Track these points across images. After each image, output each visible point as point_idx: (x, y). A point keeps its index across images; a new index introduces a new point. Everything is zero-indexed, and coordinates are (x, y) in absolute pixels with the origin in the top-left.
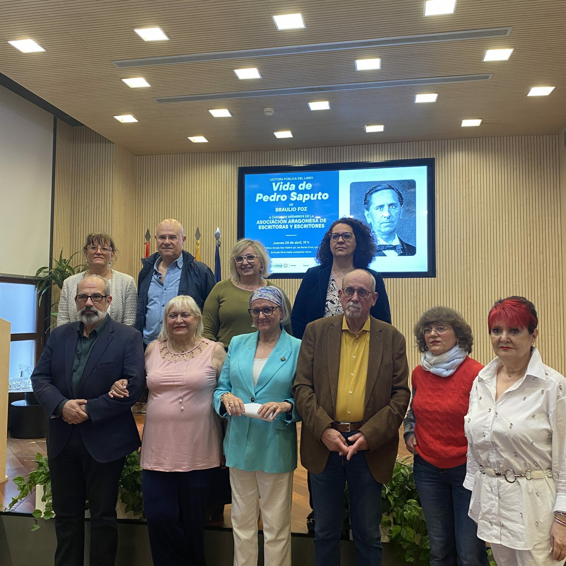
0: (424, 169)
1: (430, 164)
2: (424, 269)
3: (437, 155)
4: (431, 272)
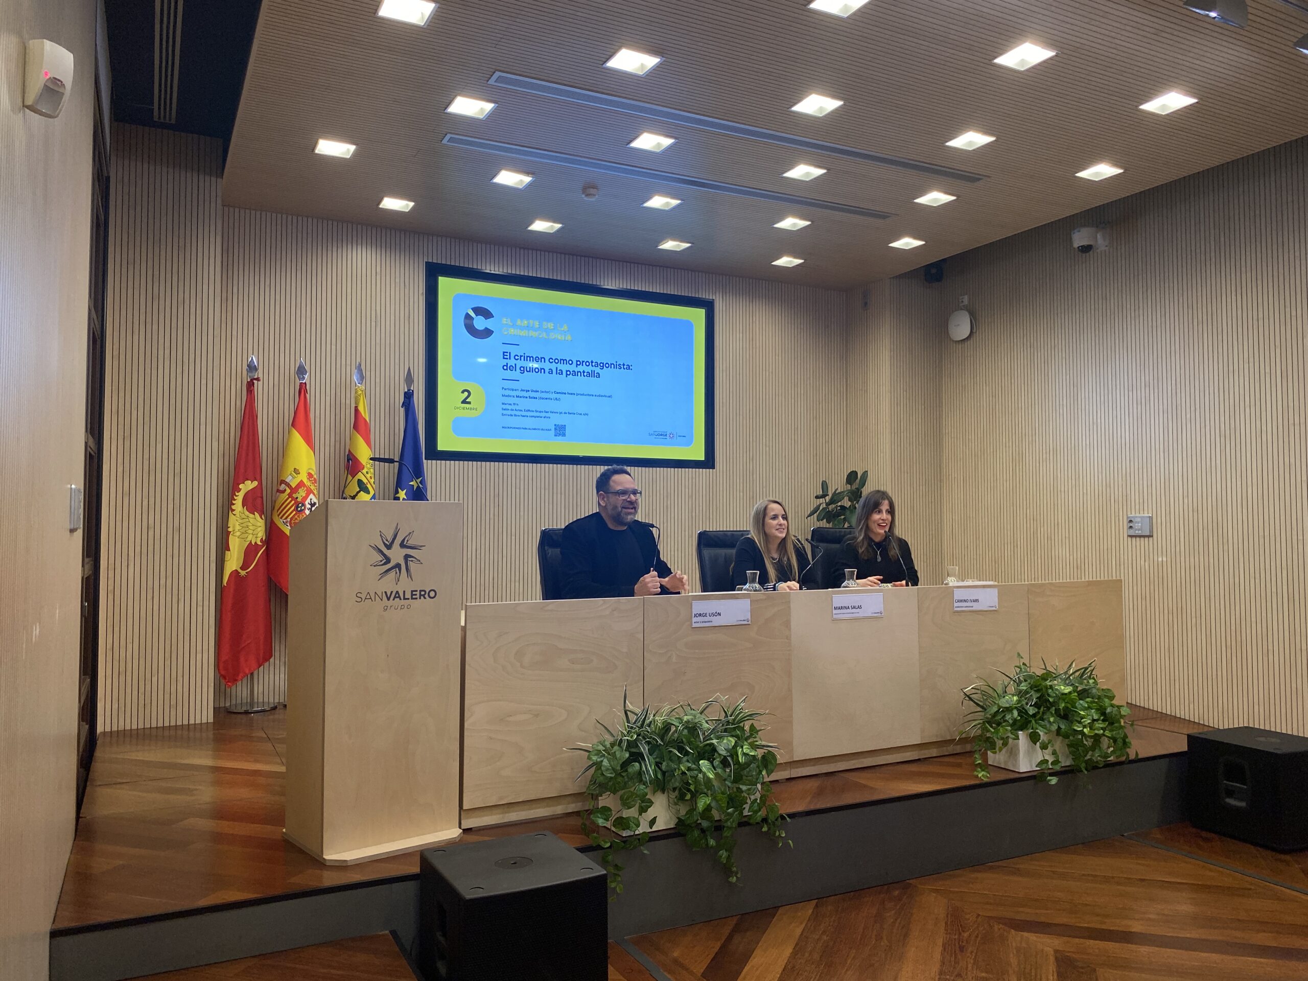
0: (701, 313)
1: (709, 307)
2: (701, 457)
3: (717, 295)
4: (709, 462)
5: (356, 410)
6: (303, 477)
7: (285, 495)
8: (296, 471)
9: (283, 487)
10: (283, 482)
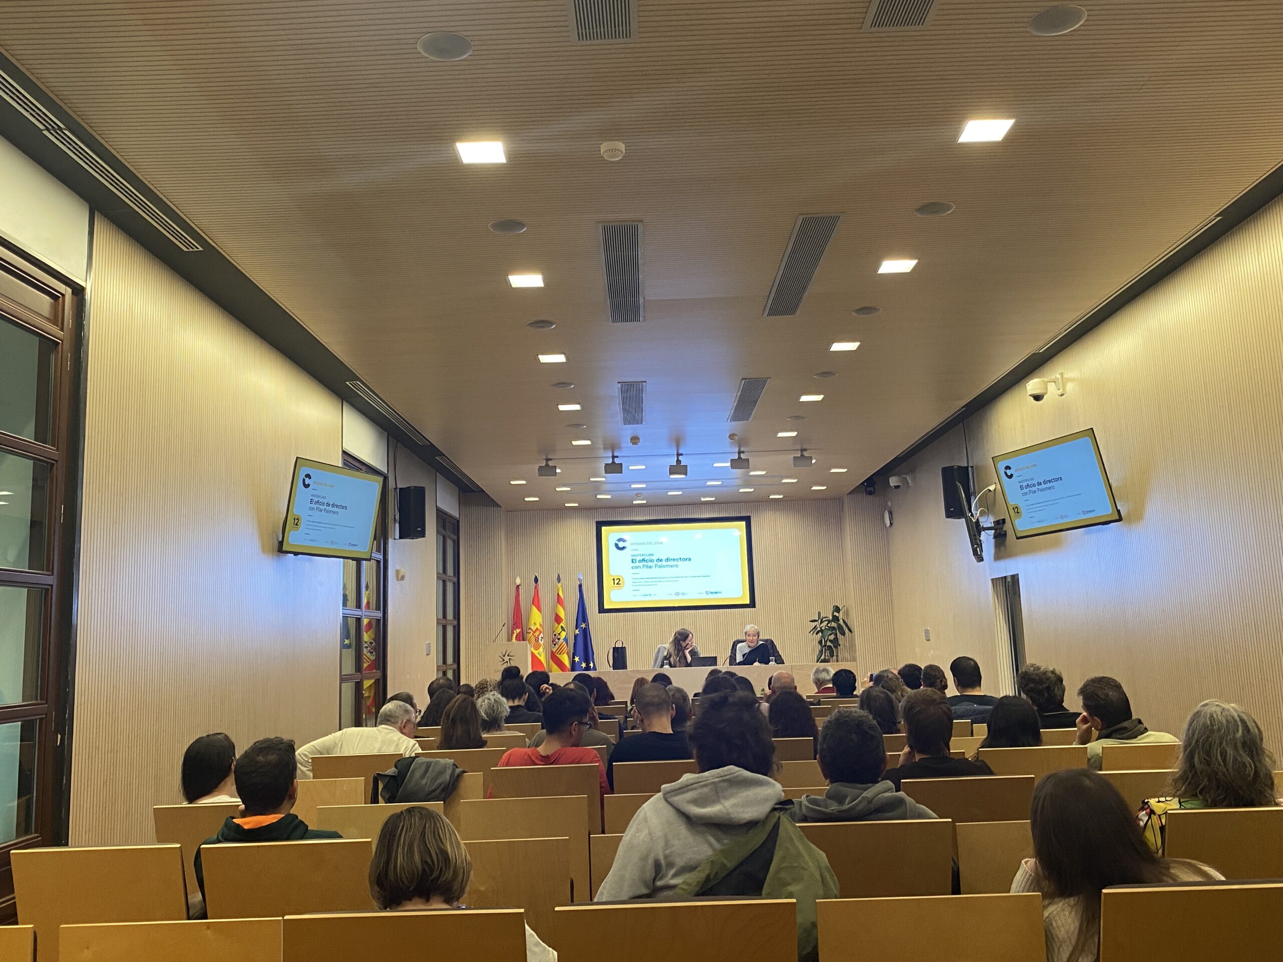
0: (743, 523)
1: (748, 520)
2: (747, 602)
3: (752, 513)
4: (752, 604)
5: (558, 594)
6: (538, 626)
7: (531, 634)
8: (535, 624)
9: (530, 631)
10: (530, 629)
